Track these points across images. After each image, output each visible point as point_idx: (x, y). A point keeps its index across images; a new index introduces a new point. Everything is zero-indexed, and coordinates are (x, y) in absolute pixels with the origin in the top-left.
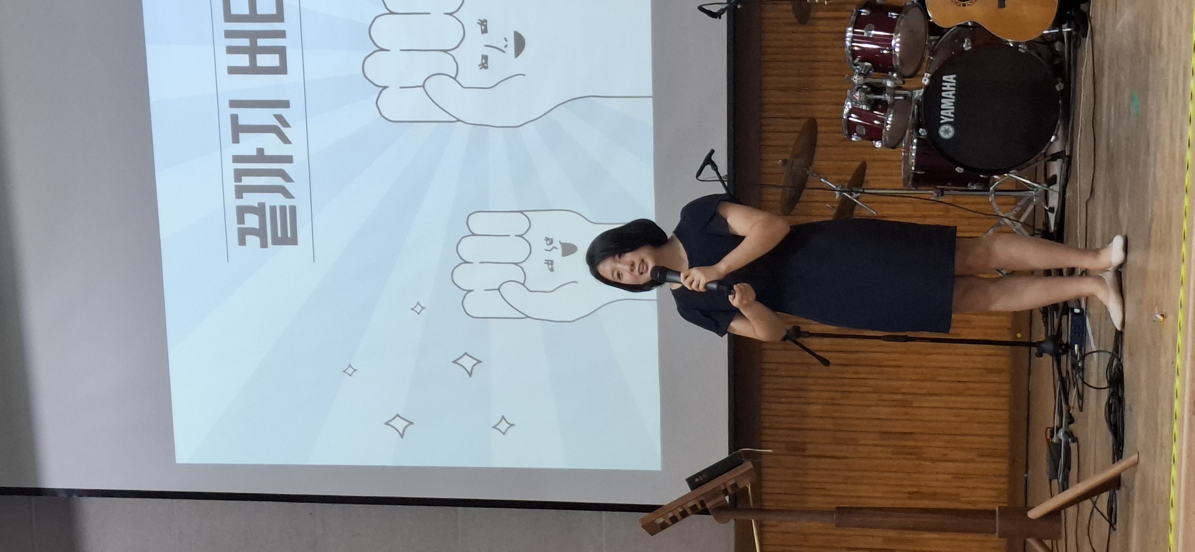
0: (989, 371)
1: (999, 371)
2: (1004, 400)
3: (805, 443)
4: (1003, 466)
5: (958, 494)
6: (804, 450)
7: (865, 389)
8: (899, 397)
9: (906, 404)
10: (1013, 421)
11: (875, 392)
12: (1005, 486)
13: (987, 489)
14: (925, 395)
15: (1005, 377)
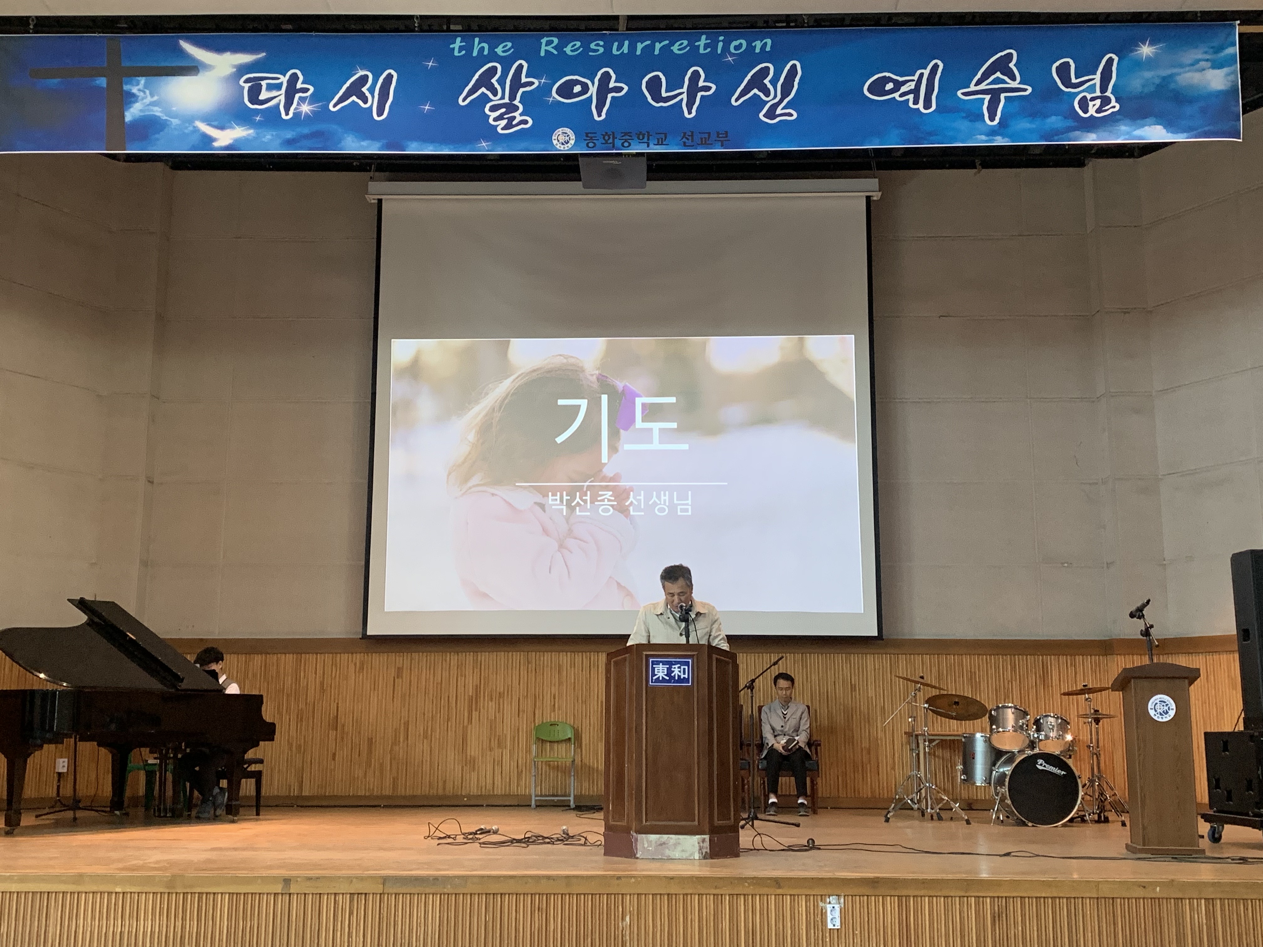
0: (445, 782)
1: (444, 789)
2: (427, 792)
3: (402, 678)
4: (387, 792)
5: (370, 766)
6: (398, 678)
7: (434, 712)
8: (429, 732)
9: (425, 736)
10: (414, 797)
11: (432, 718)
12: (375, 794)
13: (374, 785)
14: (431, 747)
15: (440, 792)
